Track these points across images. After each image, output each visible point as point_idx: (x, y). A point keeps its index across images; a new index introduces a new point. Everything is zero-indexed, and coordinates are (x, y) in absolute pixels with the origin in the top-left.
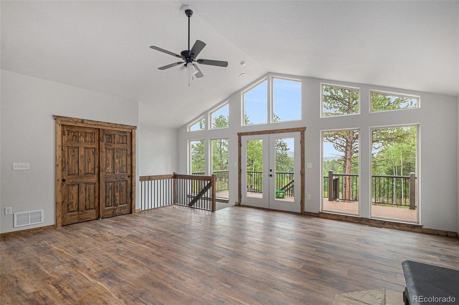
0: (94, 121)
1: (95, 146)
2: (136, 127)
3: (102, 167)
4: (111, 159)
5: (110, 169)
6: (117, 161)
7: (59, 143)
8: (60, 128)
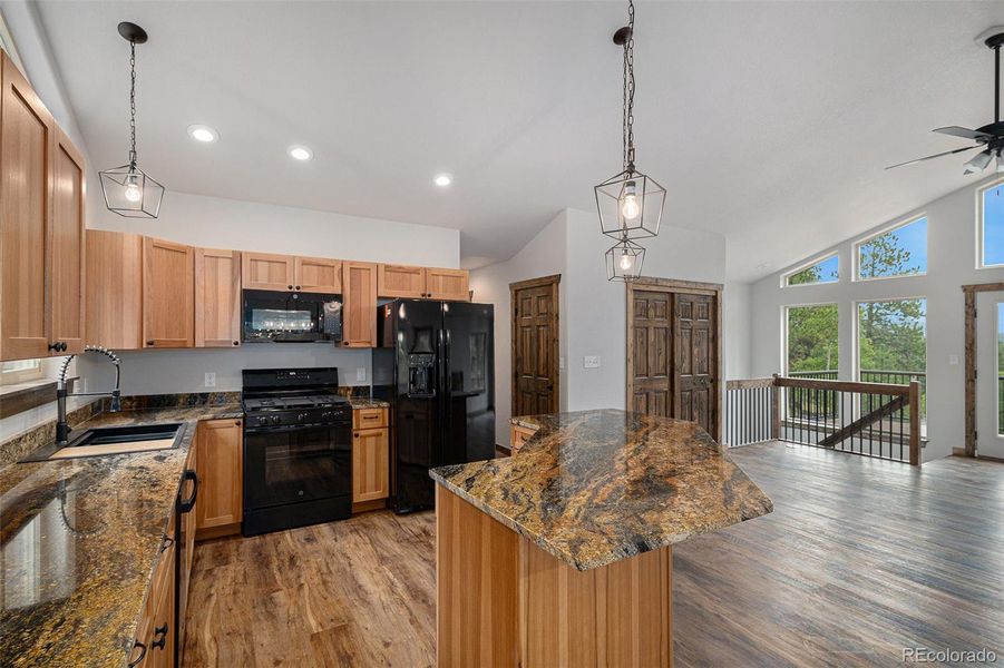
0: (669, 280)
1: (666, 324)
2: (722, 285)
3: (677, 361)
4: (687, 348)
5: (686, 365)
6: (695, 351)
7: (631, 322)
8: (631, 296)
